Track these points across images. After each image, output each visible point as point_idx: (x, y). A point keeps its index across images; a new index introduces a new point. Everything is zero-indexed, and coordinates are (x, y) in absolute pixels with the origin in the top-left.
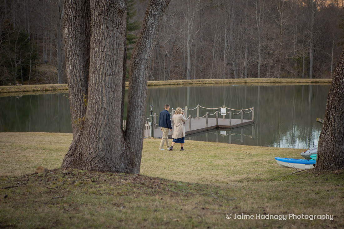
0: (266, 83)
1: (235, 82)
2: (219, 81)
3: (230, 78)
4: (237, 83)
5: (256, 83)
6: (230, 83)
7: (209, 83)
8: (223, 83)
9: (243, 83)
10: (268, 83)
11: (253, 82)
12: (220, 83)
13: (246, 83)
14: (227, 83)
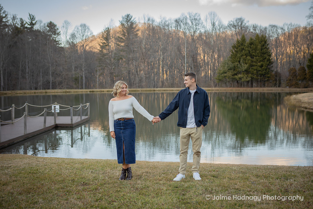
0: (60, 92)
1: (39, 92)
2: (27, 92)
3: (34, 90)
4: (40, 93)
5: (53, 92)
6: (35, 93)
7: (19, 93)
8: (30, 93)
9: (44, 93)
10: (61, 92)
11: (52, 92)
12: (28, 93)
13: (46, 93)
14: (33, 93)
